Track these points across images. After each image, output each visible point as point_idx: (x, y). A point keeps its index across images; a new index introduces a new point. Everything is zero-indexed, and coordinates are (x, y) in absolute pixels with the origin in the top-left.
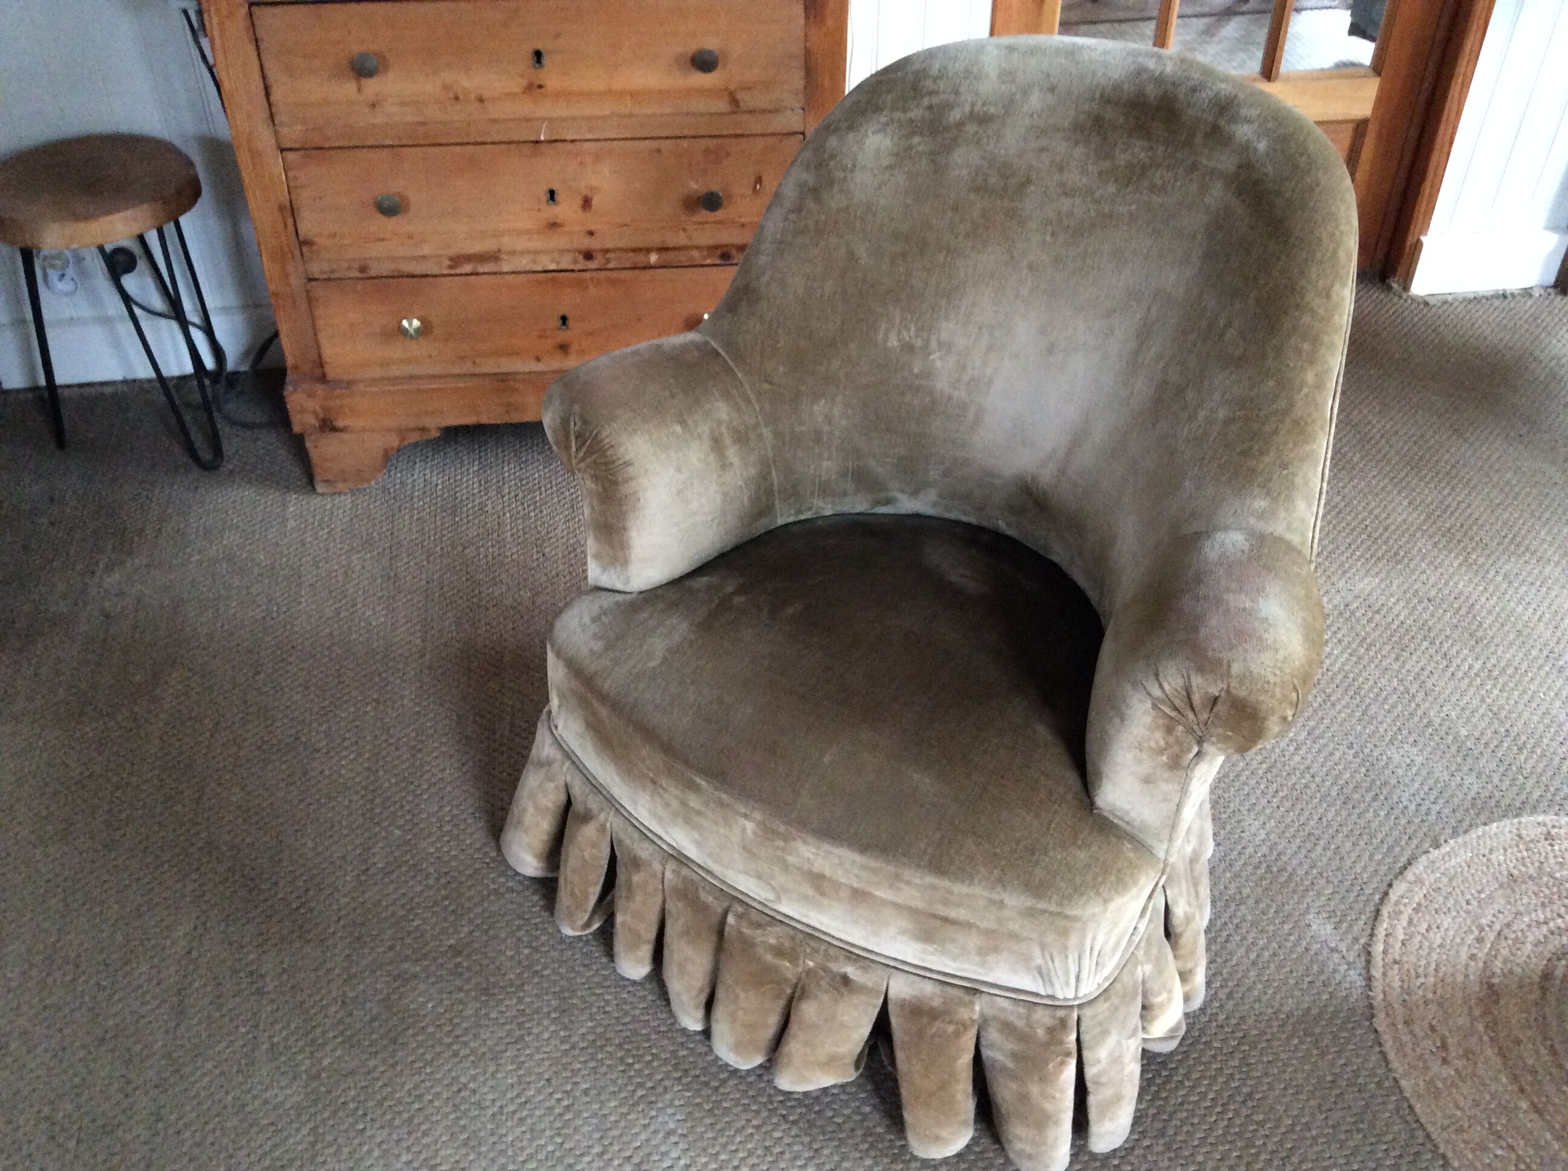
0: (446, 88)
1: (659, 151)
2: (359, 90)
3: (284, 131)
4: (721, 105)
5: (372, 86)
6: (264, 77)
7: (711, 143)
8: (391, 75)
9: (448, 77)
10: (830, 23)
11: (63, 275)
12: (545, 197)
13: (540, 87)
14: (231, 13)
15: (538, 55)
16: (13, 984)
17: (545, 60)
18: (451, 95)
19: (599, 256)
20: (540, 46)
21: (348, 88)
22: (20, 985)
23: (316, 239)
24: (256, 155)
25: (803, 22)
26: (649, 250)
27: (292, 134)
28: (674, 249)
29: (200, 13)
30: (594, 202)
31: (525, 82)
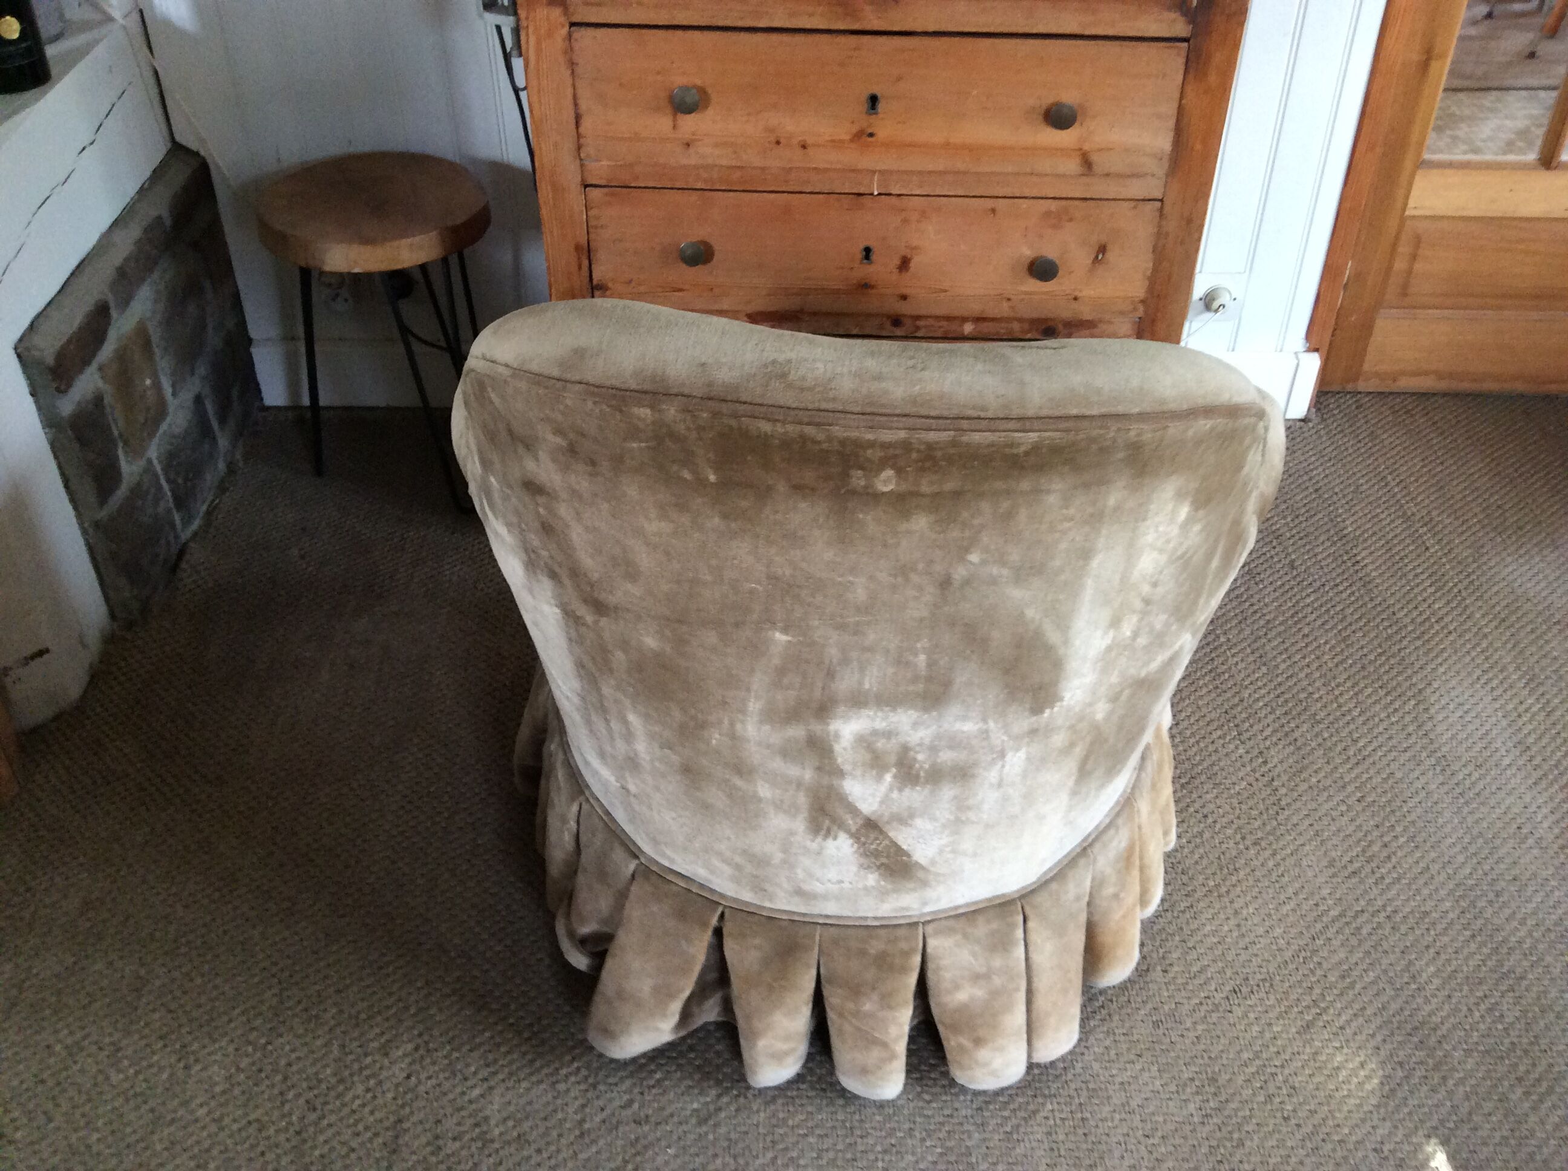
0: (770, 130)
1: (993, 211)
2: (674, 127)
3: (591, 165)
4: (1072, 166)
5: (689, 123)
6: (576, 105)
7: (1054, 205)
8: (710, 112)
9: (774, 119)
10: (1213, 78)
11: (337, 295)
12: (860, 255)
13: (871, 135)
14: (550, 34)
15: (874, 100)
16: (218, 1089)
17: (881, 106)
18: (773, 139)
19: (908, 322)
20: (876, 90)
21: (663, 123)
22: (224, 1092)
23: (610, 285)
24: (558, 189)
25: (1180, 78)
26: (964, 320)
27: (599, 170)
28: (993, 320)
29: (516, 31)
30: (912, 264)
31: (855, 129)
